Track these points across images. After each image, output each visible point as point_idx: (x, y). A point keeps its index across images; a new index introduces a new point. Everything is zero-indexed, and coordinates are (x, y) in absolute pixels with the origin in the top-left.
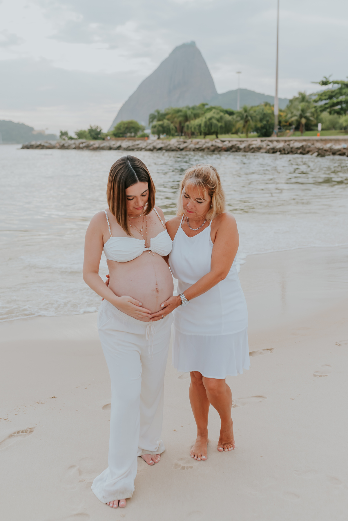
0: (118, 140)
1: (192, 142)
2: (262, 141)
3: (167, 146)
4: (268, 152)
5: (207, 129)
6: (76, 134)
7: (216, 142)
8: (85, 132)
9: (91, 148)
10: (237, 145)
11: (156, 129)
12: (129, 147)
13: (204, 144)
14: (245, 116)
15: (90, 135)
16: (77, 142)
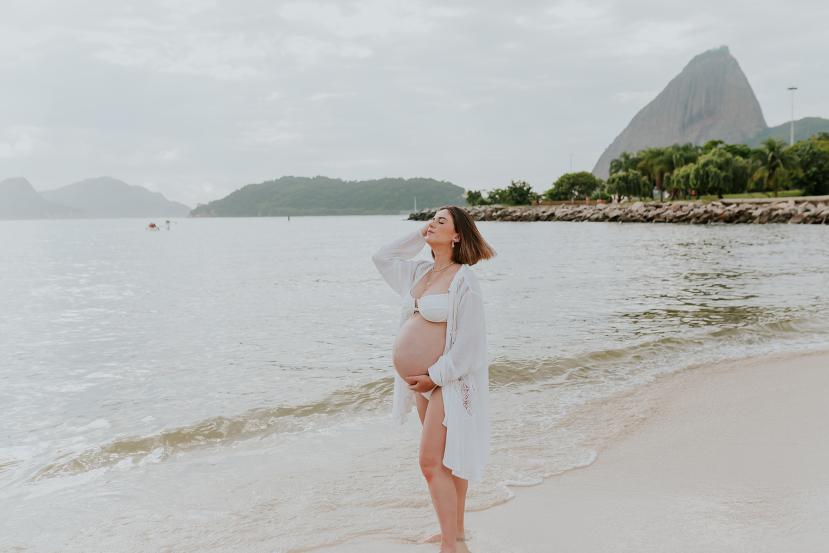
0: (551, 205)
1: (671, 205)
2: (797, 203)
3: (627, 214)
4: (805, 221)
5: (699, 182)
6: (490, 197)
7: (713, 205)
8: (505, 192)
9: (510, 217)
10: (750, 211)
11: (614, 186)
12: (567, 215)
13: (692, 210)
14: (769, 159)
15: (511, 197)
16: (489, 208)
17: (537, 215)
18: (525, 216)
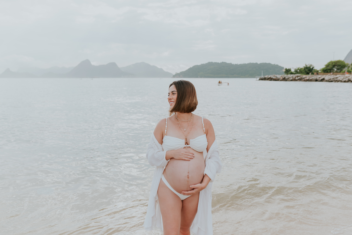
0: (323, 75)
6: (295, 71)
8: (302, 69)
9: (303, 80)
12: (330, 79)
15: (304, 71)
16: (294, 76)
17: (316, 79)
18: (311, 79)
